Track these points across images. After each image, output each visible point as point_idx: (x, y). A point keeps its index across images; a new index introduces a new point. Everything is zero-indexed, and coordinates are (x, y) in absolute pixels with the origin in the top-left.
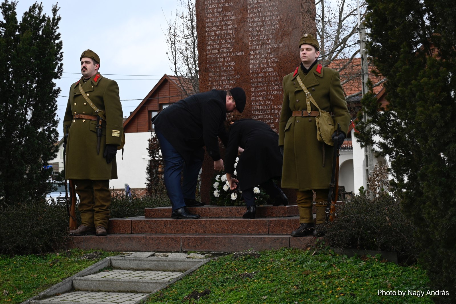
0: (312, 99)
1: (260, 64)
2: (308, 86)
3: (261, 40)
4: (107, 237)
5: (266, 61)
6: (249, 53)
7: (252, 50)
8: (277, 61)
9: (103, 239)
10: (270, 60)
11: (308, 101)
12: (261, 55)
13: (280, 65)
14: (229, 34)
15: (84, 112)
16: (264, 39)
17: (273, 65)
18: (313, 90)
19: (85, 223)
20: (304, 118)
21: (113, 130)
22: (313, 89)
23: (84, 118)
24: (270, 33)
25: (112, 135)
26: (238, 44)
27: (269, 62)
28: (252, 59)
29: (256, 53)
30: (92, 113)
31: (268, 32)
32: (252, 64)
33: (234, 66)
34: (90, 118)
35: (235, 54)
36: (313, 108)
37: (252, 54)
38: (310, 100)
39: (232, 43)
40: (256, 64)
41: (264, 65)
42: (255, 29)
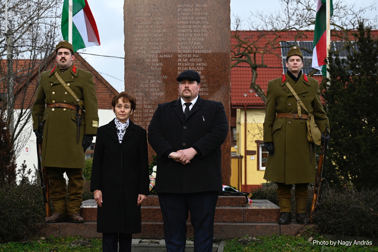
0: (302, 104)
1: (188, 67)
2: (300, 93)
3: (190, 45)
4: (86, 225)
5: (195, 65)
6: (178, 56)
7: (181, 54)
8: (205, 66)
9: (81, 226)
10: (198, 64)
11: (299, 106)
12: (190, 60)
13: (208, 70)
14: (157, 37)
15: (65, 101)
16: (193, 45)
17: (201, 68)
18: (304, 97)
19: (59, 210)
20: (296, 120)
21: (93, 121)
22: (304, 95)
23: (64, 107)
24: (199, 40)
25: (92, 125)
26: (166, 47)
27: (197, 66)
28: (180, 62)
29: (184, 56)
30: (72, 103)
31: (197, 39)
32: (180, 66)
33: (162, 67)
34: (71, 107)
35: (163, 56)
36: (303, 111)
37: (181, 58)
38: (300, 105)
39: (160, 45)
40: (184, 66)
41: (192, 68)
42: (184, 35)
